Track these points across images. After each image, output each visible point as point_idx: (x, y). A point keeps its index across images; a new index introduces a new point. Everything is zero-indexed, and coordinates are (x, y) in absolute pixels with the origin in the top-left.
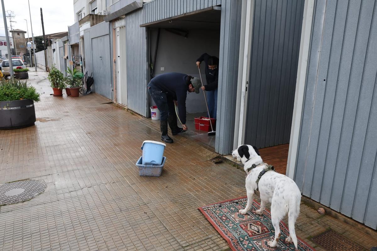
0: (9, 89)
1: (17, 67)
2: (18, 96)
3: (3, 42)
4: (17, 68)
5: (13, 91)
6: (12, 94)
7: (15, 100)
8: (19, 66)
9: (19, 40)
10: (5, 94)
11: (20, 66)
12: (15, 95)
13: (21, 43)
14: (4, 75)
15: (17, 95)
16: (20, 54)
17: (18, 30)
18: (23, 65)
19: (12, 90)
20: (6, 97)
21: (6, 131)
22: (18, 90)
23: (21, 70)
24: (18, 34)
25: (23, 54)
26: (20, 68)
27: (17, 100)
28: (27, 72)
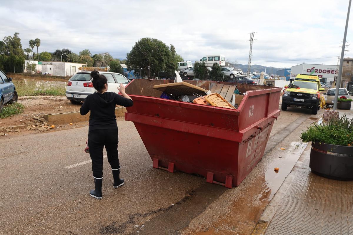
0: (338, 130)
1: (341, 96)
2: (347, 141)
3: (331, 70)
4: (341, 98)
5: (342, 134)
6: (340, 137)
7: (341, 145)
8: (343, 96)
9: (347, 68)
10: (332, 136)
11: (345, 96)
12: (343, 139)
13: (348, 71)
14: (326, 103)
15: (345, 140)
16: (345, 82)
17: (348, 58)
18: (347, 94)
19: (341, 132)
20: (332, 139)
21: (322, 179)
22: (348, 133)
23: (344, 100)
24: (348, 63)
25: (348, 82)
26: (344, 98)
27: (344, 145)
28: (350, 102)
